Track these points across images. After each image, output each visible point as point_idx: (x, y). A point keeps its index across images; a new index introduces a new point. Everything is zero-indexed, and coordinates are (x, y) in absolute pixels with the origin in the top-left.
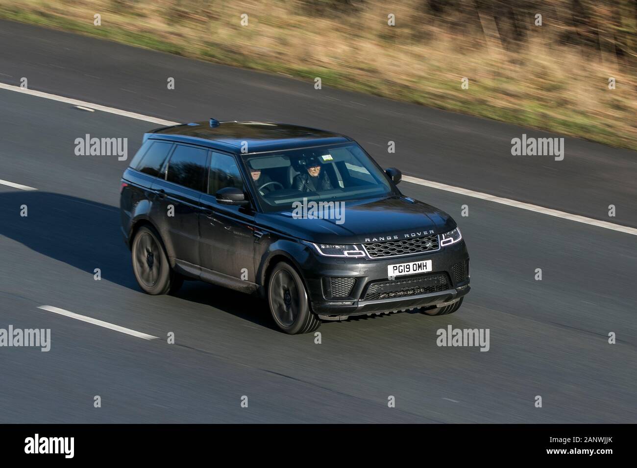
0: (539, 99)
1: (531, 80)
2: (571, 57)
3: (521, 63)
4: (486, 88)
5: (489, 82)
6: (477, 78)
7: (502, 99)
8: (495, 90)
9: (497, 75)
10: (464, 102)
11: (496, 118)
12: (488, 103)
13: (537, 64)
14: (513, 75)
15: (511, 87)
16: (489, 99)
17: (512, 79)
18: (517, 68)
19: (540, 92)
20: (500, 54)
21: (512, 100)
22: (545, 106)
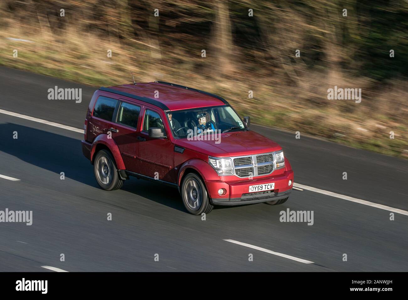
0: (73, 64)
1: (68, 52)
2: (92, 39)
3: (63, 42)
4: (41, 56)
5: (44, 53)
6: (36, 50)
7: (51, 63)
8: (48, 58)
9: (48, 49)
10: (29, 65)
11: (48, 74)
12: (42, 66)
13: (71, 43)
14: (58, 49)
15: (57, 56)
16: (43, 63)
17: (57, 51)
18: (60, 45)
19: (73, 59)
20: (50, 36)
21: (57, 64)
22: (77, 68)
